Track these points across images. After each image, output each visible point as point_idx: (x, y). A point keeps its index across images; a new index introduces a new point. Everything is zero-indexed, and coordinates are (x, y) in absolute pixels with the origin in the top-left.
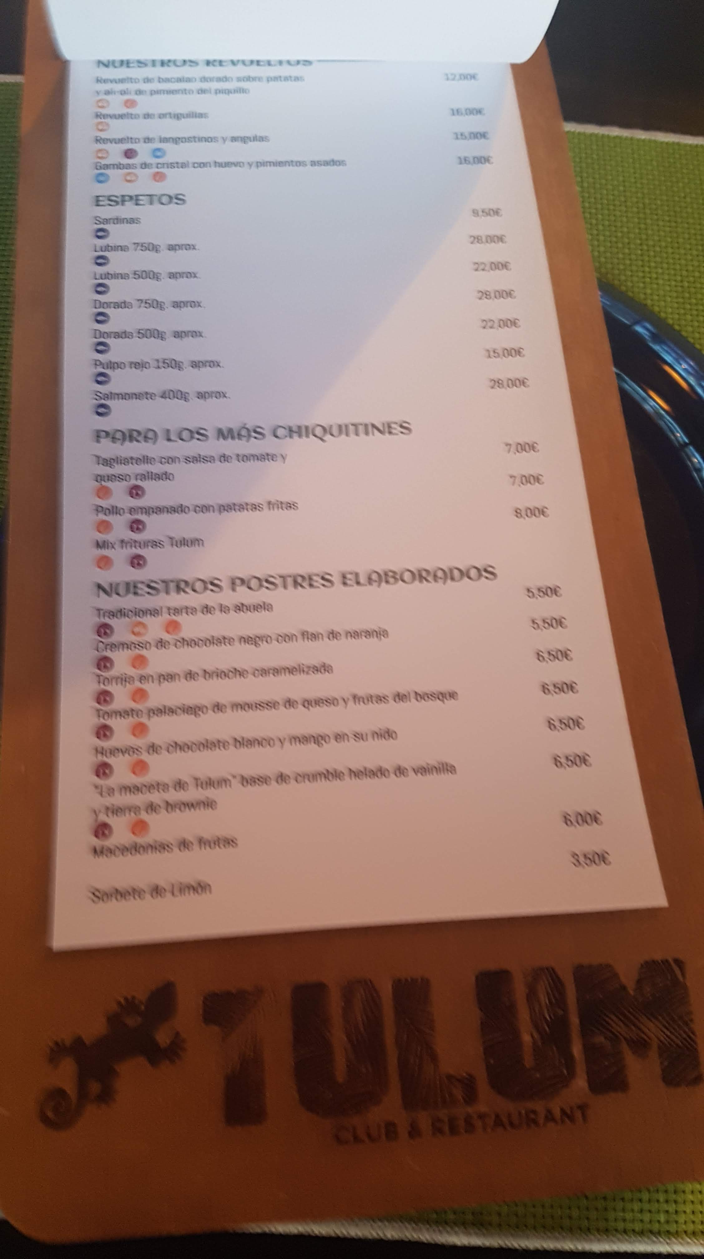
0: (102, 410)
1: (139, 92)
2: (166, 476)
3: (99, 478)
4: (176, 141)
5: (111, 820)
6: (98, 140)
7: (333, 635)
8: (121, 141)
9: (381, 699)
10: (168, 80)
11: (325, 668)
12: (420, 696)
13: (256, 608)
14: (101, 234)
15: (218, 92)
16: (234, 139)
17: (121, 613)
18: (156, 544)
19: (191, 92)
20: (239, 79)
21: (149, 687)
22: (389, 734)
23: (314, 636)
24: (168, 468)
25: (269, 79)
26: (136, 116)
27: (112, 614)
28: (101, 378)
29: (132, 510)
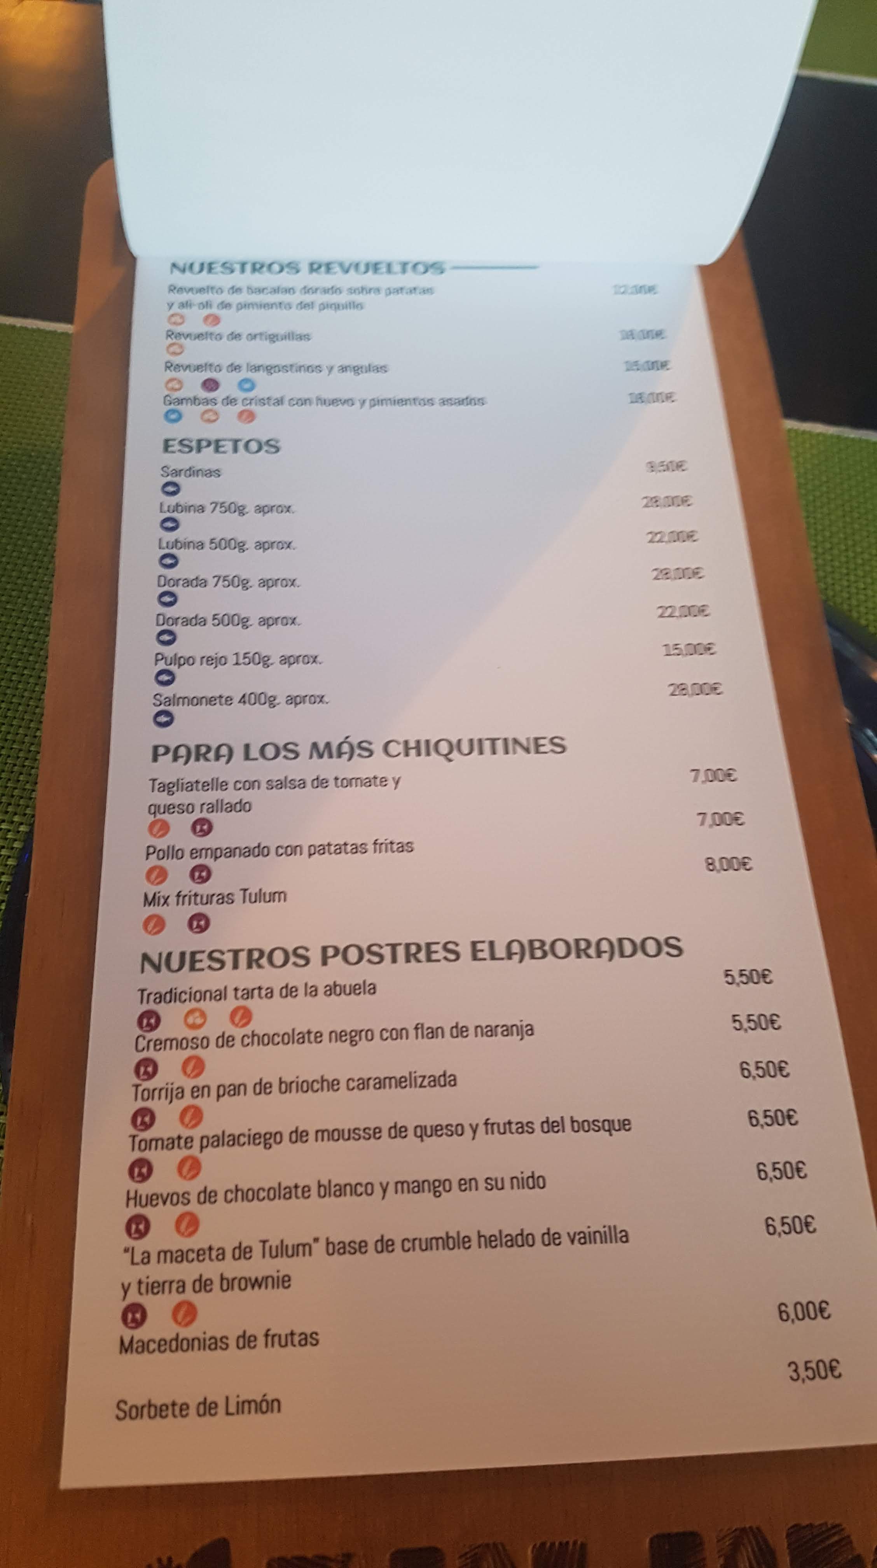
0: (163, 719)
1: (225, 305)
2: (243, 806)
3: (154, 809)
4: (269, 369)
5: (147, 1301)
6: (169, 366)
7: (460, 1031)
8: (198, 368)
9: (525, 1128)
10: (261, 291)
11: (448, 1080)
12: (579, 1126)
13: (355, 990)
14: (171, 488)
15: (324, 306)
16: (344, 369)
17: (173, 996)
18: (225, 899)
19: (289, 306)
20: (352, 291)
21: (205, 1103)
22: (535, 1182)
23: (433, 1033)
24: (246, 795)
25: (390, 292)
26: (219, 337)
27: (160, 998)
28: (166, 678)
29: (195, 853)
